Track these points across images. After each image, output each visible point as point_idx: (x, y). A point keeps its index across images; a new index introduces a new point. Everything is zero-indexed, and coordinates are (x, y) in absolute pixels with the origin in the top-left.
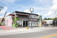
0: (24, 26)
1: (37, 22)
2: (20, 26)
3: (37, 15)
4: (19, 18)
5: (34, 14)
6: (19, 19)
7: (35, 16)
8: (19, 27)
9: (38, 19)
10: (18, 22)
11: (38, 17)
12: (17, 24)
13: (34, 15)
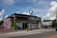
0: (23, 28)
1: (37, 24)
9: (38, 21)
13: (33, 17)
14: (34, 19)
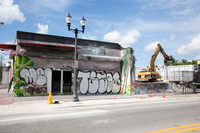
0: (55, 90)
2: (36, 91)
3: (117, 47)
4: (32, 59)
5: (99, 44)
6: (32, 65)
7: (107, 50)
8: (32, 95)
9: (121, 63)
10: (29, 74)
11: (122, 53)
12: (23, 85)
13: (102, 48)
14: (105, 54)
